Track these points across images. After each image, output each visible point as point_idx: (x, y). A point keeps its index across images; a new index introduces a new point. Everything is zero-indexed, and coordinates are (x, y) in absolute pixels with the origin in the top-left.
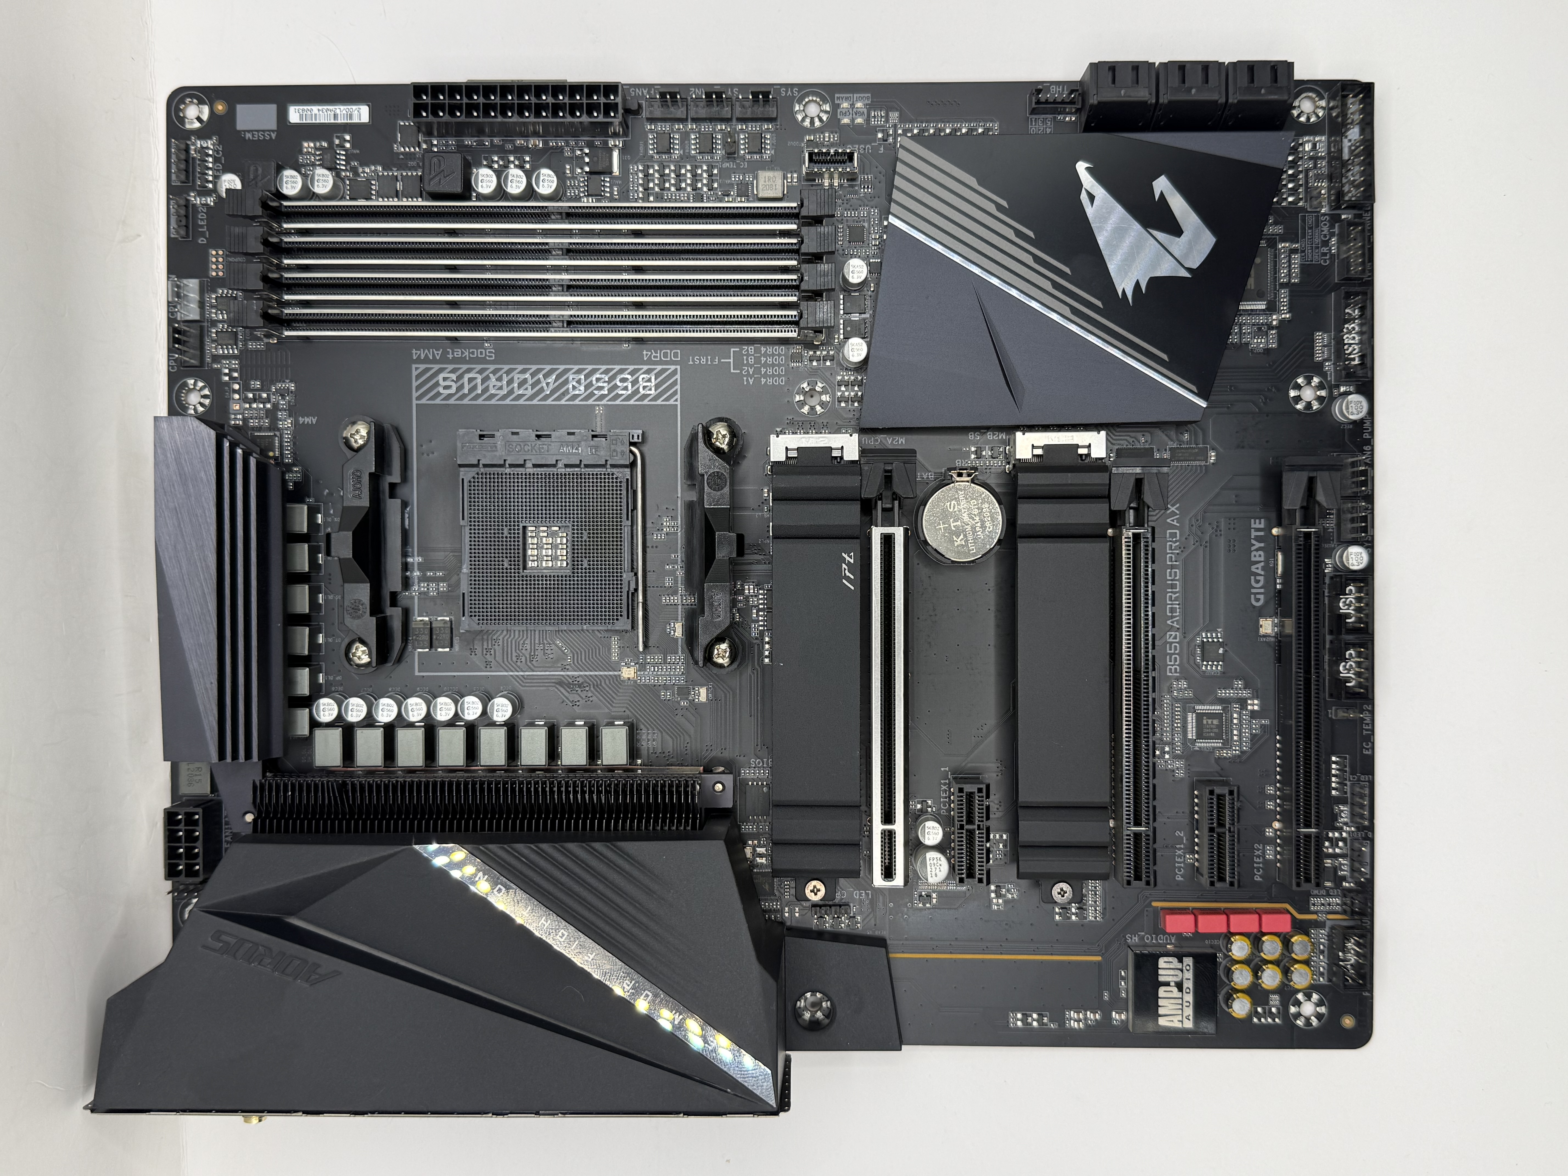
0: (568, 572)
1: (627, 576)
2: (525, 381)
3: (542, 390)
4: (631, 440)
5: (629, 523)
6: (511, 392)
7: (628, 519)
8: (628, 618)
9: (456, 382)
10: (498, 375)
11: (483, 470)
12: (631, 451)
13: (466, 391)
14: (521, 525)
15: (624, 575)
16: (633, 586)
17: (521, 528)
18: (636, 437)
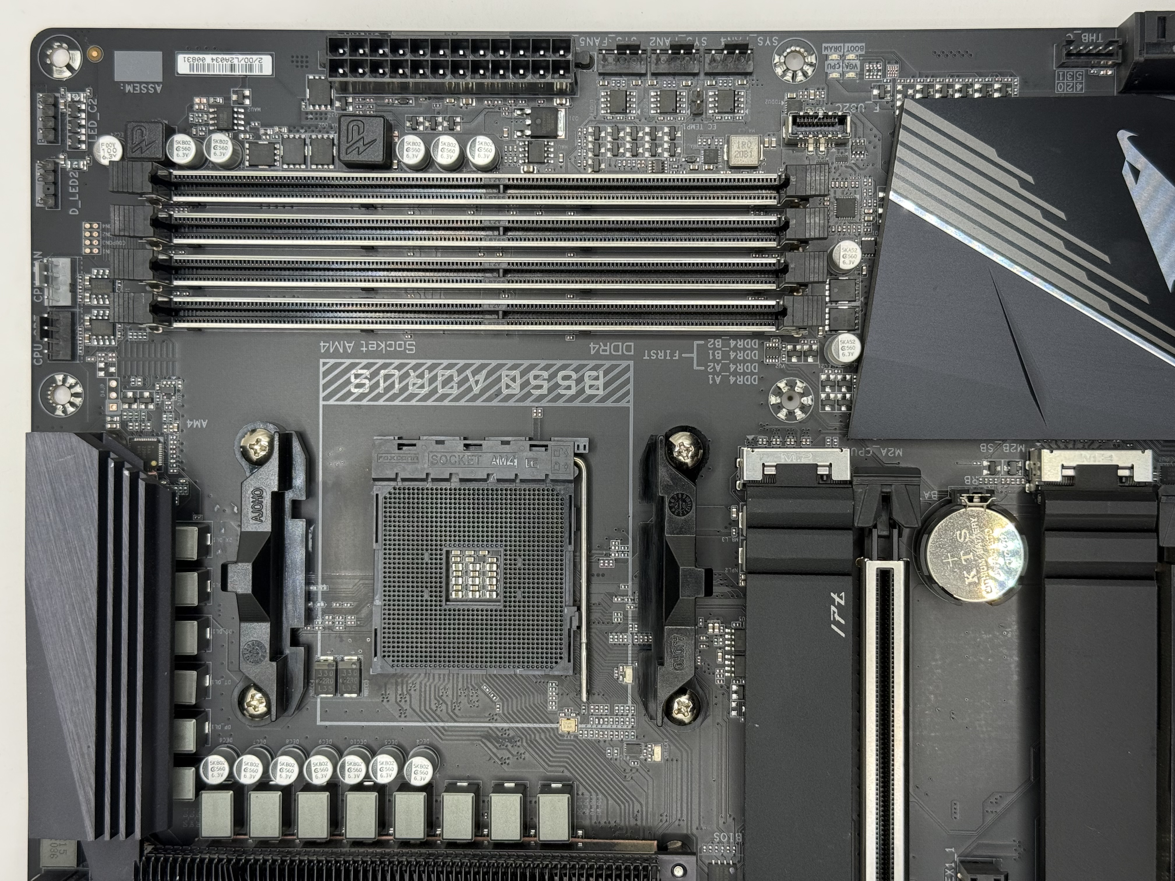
0: (499, 605)
1: (568, 611)
2: (450, 378)
3: (470, 389)
4: (577, 451)
5: (571, 548)
6: (434, 391)
7: (570, 543)
8: (569, 661)
9: (370, 380)
10: (420, 371)
11: (400, 484)
12: (576, 464)
13: (381, 390)
14: (445, 549)
15: (565, 610)
16: (575, 623)
17: (444, 552)
18: (582, 447)
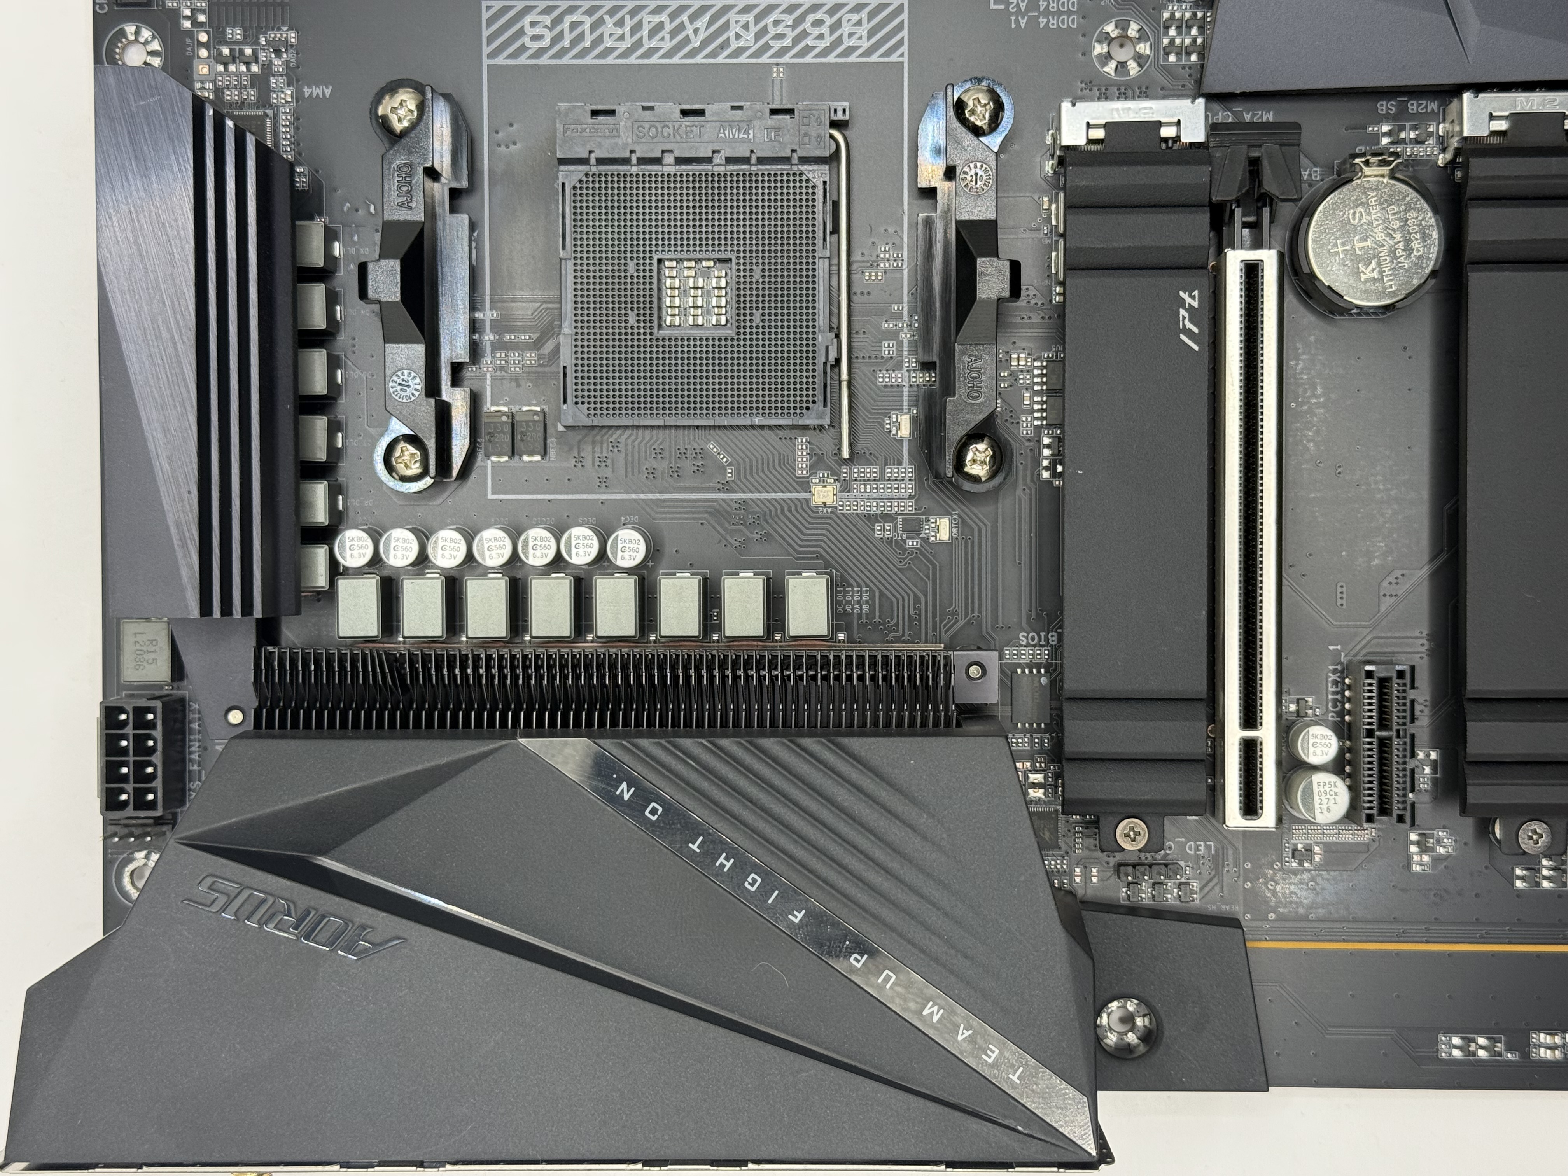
0: (731, 332)
1: (823, 338)
4: (834, 118)
5: (827, 253)
7: (824, 247)
8: (825, 405)
11: (594, 168)
12: (832, 137)
14: (656, 257)
15: (820, 338)
16: (833, 355)
17: (655, 262)
18: (840, 112)
